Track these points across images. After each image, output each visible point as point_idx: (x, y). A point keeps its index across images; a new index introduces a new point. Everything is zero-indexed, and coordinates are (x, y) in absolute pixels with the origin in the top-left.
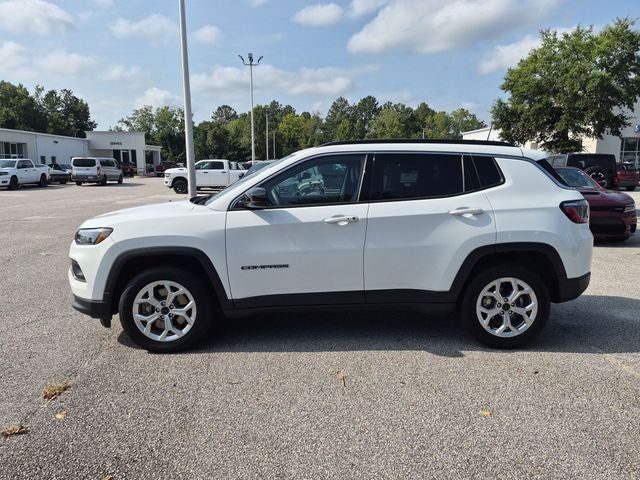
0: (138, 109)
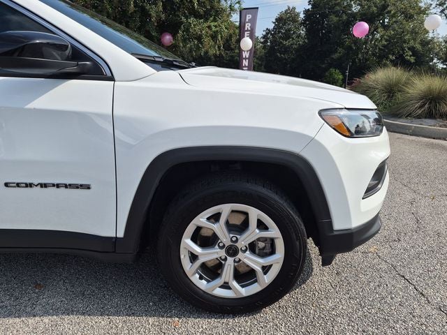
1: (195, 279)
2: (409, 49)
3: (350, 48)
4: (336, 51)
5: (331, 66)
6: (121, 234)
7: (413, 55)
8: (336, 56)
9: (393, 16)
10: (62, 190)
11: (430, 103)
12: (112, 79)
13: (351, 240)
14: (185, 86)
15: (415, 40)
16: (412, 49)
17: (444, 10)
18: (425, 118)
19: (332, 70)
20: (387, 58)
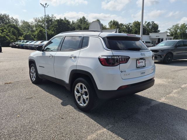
0: (174, 25)
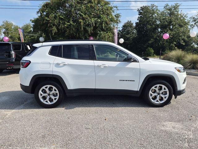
1: (151, 99)
2: (182, 39)
3: (156, 39)
4: (150, 40)
5: (148, 46)
6: (139, 90)
7: (184, 42)
8: (150, 42)
9: (174, 26)
10: (130, 81)
11: (193, 64)
12: (138, 62)
13: (181, 93)
14: (151, 63)
15: (184, 36)
16: (183, 39)
17: (196, 23)
18: (192, 69)
19: (149, 48)
20: (173, 43)
